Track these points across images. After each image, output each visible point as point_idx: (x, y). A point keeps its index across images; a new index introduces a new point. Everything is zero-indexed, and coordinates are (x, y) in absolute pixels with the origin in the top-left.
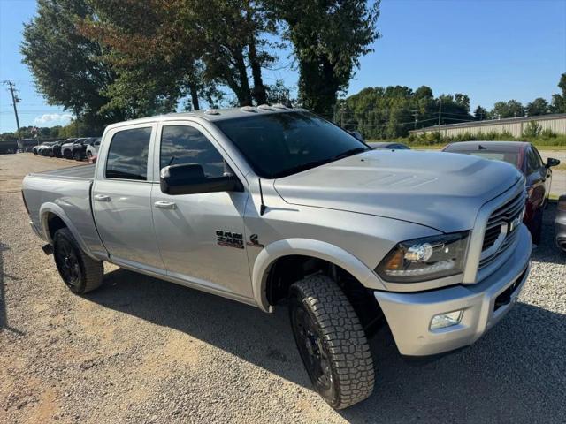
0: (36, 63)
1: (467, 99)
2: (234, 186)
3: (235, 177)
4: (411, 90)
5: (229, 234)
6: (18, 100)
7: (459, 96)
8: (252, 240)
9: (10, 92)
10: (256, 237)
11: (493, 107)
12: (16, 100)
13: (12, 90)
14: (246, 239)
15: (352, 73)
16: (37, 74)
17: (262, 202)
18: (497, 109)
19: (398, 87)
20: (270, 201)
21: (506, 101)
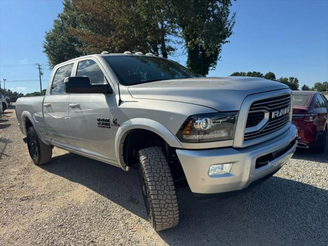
0: (50, 53)
1: (296, 81)
2: (107, 91)
3: (108, 85)
4: (262, 74)
5: (103, 120)
6: (42, 74)
7: (291, 79)
8: (114, 122)
9: (38, 70)
10: (116, 120)
11: (314, 86)
12: (41, 74)
13: (40, 69)
14: (111, 122)
15: (219, 57)
16: (51, 59)
17: (120, 98)
18: (316, 87)
19: (254, 72)
20: (123, 98)
21: (322, 82)
